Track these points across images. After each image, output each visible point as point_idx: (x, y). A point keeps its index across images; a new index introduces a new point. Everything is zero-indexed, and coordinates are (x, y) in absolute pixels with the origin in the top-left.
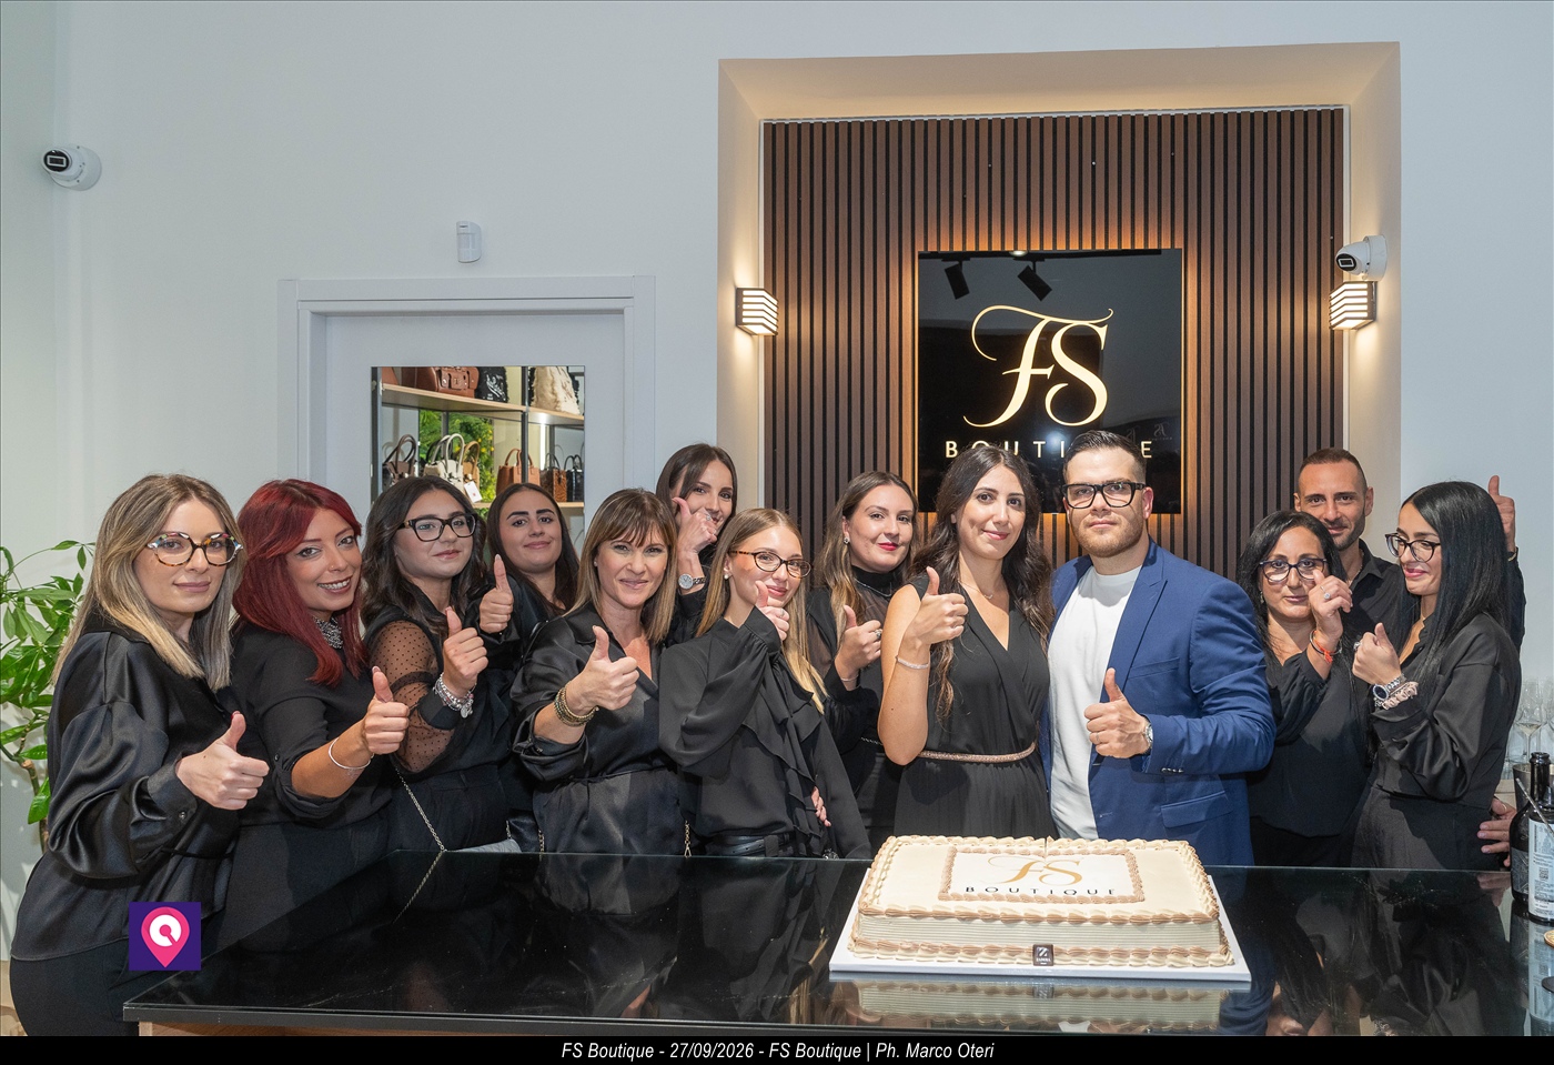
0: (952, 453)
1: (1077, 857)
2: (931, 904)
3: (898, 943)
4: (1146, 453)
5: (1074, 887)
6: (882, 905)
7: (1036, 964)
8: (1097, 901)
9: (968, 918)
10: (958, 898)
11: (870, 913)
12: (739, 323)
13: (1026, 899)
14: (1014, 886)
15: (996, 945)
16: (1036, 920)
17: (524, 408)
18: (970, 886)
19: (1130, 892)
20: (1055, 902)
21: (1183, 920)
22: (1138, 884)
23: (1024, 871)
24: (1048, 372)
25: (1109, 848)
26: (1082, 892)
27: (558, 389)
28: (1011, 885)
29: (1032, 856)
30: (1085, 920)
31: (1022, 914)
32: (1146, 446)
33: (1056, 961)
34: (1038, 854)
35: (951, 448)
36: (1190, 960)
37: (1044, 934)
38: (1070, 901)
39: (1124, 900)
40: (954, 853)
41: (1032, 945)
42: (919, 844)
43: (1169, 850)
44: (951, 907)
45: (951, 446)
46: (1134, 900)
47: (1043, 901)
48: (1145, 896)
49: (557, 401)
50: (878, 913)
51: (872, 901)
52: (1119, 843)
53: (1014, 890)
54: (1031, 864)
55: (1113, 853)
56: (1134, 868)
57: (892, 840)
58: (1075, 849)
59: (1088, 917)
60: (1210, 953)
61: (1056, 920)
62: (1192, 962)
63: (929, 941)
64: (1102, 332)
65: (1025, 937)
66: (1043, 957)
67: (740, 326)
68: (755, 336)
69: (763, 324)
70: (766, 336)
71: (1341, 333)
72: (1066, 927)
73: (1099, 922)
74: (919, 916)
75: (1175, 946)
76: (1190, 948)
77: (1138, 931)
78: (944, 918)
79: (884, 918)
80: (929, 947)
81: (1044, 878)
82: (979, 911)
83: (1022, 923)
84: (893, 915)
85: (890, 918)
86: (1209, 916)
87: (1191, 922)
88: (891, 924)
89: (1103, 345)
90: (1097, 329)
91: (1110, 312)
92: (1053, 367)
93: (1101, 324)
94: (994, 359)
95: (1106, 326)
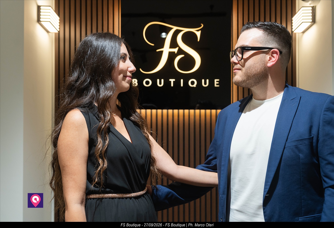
4: (217, 84)
12: (39, 20)
24: (176, 50)
32: (217, 81)
45: (135, 81)
64: (198, 34)
67: (40, 22)
68: (50, 33)
69: (50, 22)
70: (56, 34)
71: (295, 34)
89: (199, 40)
90: (196, 32)
91: (201, 25)
92: (177, 48)
93: (198, 31)
94: (153, 45)
95: (200, 32)
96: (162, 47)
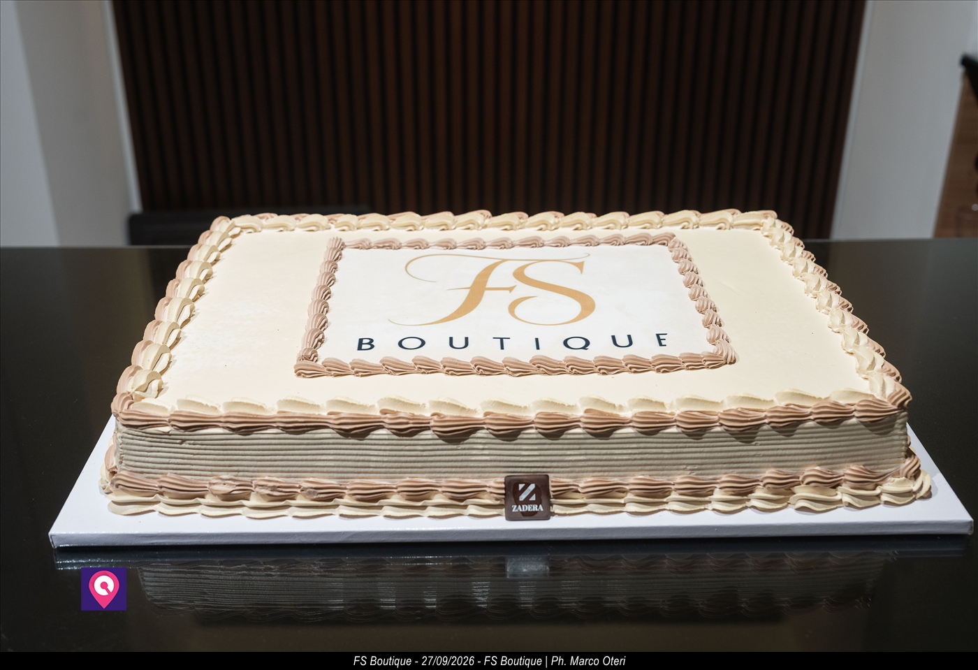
1: (577, 251)
3: (204, 481)
5: (582, 329)
7: (511, 517)
8: (639, 366)
9: (359, 431)
10: (339, 370)
13: (486, 369)
14: (458, 330)
15: (424, 479)
16: (510, 433)
19: (703, 347)
20: (548, 372)
21: (834, 419)
22: (713, 322)
25: (634, 231)
26: (601, 349)
28: (452, 330)
29: (490, 251)
30: (623, 424)
31: (479, 416)
33: (555, 509)
34: (501, 248)
36: (842, 494)
37: (529, 454)
38: (580, 368)
39: (695, 363)
40: (338, 250)
41: (502, 479)
42: (274, 232)
43: (742, 230)
44: (322, 399)
46: (716, 362)
47: (522, 371)
48: (737, 346)
50: (156, 423)
52: (652, 221)
53: (459, 342)
54: (490, 269)
55: (645, 241)
56: (693, 281)
57: (221, 225)
58: (568, 233)
59: (627, 414)
60: (883, 477)
61: (556, 431)
62: (846, 499)
63: (274, 478)
65: (486, 462)
66: (527, 502)
72: (578, 443)
73: (652, 428)
74: (248, 428)
75: (812, 470)
76: (849, 470)
77: (738, 446)
78: (303, 432)
79: (167, 434)
80: (274, 488)
81: (519, 310)
82: (384, 412)
83: (480, 434)
84: (186, 429)
85: (181, 432)
86: (890, 406)
87: (854, 420)
88: (183, 445)
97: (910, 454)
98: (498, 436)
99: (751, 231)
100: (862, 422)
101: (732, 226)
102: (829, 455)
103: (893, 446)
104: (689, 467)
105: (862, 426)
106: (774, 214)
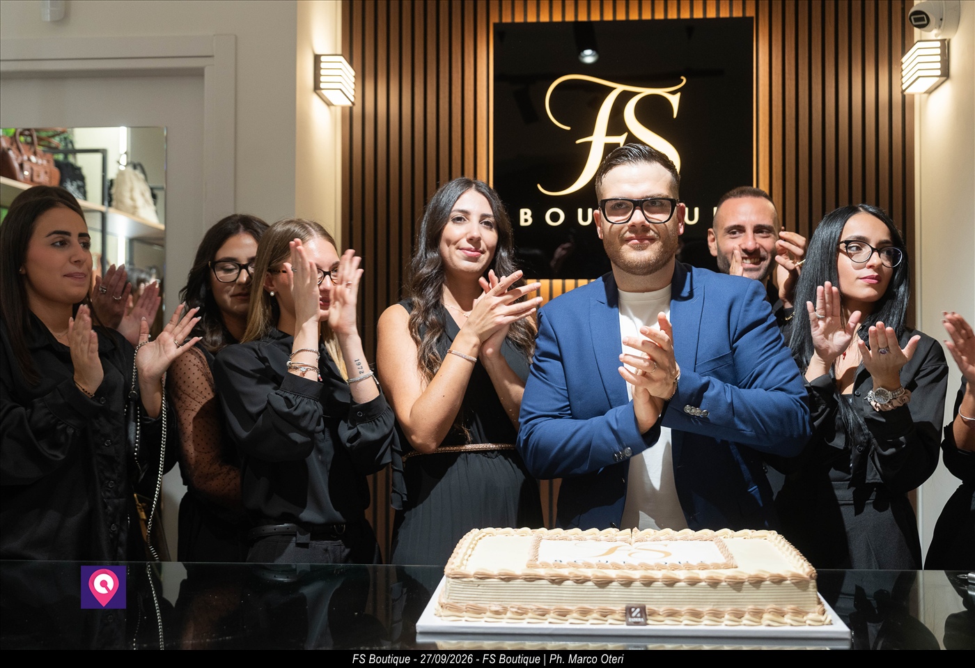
0: (526, 221)
1: (666, 542)
2: (519, 569)
3: (486, 606)
5: (665, 560)
6: (471, 568)
7: (628, 624)
8: (690, 568)
9: (558, 581)
10: (547, 566)
11: (457, 577)
12: (317, 87)
13: (616, 567)
14: (603, 559)
15: (588, 606)
16: (628, 583)
17: (103, 209)
18: (558, 559)
19: (721, 560)
20: (647, 569)
21: (779, 580)
23: (611, 551)
24: (621, 140)
25: (696, 537)
26: (670, 560)
27: (137, 195)
28: (599, 558)
30: (678, 581)
33: (649, 621)
34: (625, 541)
35: (525, 217)
36: (787, 618)
37: (636, 594)
38: (661, 568)
39: (717, 566)
40: (540, 539)
41: (624, 606)
43: (757, 539)
44: (541, 572)
45: (526, 214)
46: (727, 567)
47: (634, 568)
48: (738, 565)
49: (135, 207)
50: (465, 576)
51: (459, 567)
52: (706, 532)
53: (603, 561)
54: (618, 547)
55: (701, 539)
56: (723, 548)
59: (682, 579)
60: (807, 613)
61: (648, 583)
62: (789, 621)
63: (519, 604)
64: (675, 100)
65: (616, 598)
66: (635, 617)
67: (318, 91)
68: (332, 107)
69: (340, 90)
70: (343, 108)
71: (912, 96)
72: (659, 589)
73: (693, 582)
74: (508, 578)
75: (771, 606)
76: (788, 608)
77: (734, 593)
78: (533, 581)
79: (472, 581)
80: (519, 609)
81: (632, 555)
82: (570, 573)
83: (614, 584)
84: (481, 578)
85: (479, 580)
86: (806, 576)
87: (788, 582)
88: (479, 588)
89: (675, 116)
90: (669, 97)
91: (682, 80)
92: (625, 135)
93: (673, 93)
94: (568, 128)
95: (679, 95)
96: (590, 133)
97: (820, 603)
98: (622, 585)
99: (762, 540)
100: (793, 583)
101: (751, 538)
102: (779, 600)
103: (810, 597)
104: (712, 603)
105: (793, 585)
106: (775, 532)
